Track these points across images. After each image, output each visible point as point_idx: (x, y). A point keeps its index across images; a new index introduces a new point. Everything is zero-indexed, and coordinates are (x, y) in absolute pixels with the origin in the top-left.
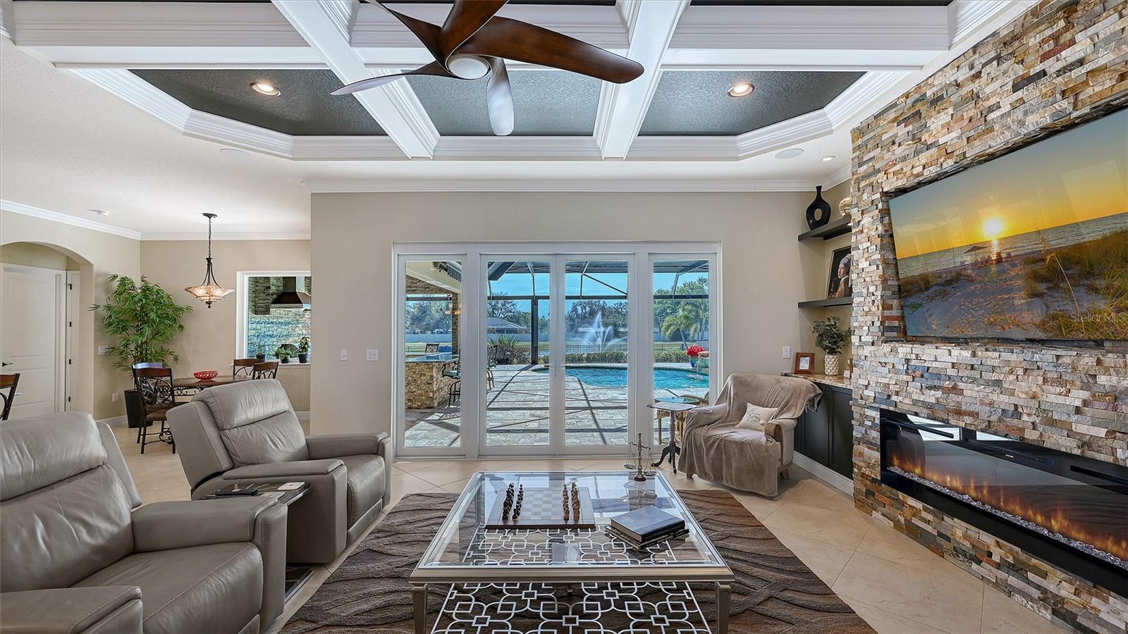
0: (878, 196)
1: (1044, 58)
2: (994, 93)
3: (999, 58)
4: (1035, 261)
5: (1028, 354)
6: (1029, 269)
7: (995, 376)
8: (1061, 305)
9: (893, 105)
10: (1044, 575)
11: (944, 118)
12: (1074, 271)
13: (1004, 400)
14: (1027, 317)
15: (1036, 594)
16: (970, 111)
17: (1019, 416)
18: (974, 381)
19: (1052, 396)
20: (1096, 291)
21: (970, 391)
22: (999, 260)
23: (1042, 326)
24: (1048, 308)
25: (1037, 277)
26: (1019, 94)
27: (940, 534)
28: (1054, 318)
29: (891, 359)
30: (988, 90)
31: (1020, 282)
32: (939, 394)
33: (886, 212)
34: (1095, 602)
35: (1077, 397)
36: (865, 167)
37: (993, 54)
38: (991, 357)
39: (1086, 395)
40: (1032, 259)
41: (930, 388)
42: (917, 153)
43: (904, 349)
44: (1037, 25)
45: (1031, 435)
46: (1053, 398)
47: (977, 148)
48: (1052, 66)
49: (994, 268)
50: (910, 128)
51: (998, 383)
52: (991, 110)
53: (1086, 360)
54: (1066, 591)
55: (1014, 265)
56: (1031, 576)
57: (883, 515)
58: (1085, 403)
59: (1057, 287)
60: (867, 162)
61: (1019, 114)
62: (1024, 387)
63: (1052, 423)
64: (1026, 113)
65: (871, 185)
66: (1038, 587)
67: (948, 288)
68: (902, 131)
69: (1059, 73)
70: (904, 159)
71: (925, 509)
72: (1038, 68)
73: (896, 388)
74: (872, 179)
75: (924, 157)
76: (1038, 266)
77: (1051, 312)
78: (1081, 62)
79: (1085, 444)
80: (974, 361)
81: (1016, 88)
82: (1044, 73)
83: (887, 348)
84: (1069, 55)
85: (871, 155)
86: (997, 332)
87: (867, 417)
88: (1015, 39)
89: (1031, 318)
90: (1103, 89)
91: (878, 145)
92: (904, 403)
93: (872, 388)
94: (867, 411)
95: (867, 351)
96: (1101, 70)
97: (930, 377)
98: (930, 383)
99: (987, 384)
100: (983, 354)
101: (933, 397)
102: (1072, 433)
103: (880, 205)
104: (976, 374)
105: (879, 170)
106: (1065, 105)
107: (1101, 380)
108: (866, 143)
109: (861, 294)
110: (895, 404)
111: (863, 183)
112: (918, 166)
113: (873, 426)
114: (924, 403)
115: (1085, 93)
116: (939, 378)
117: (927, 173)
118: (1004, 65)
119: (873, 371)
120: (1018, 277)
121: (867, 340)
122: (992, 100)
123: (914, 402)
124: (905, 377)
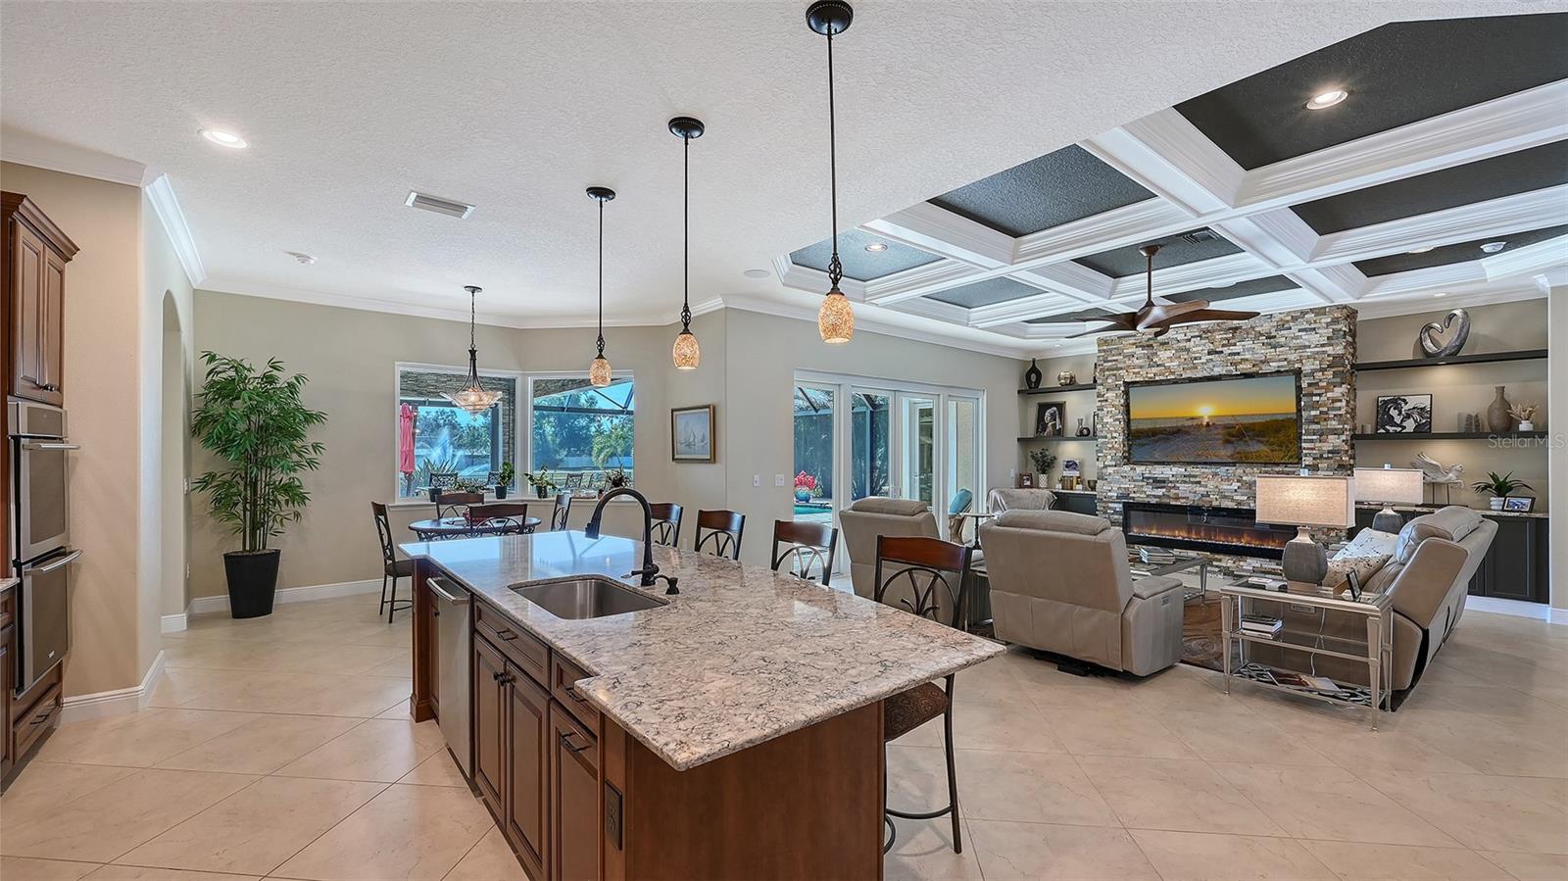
0: (1122, 382)
1: (1223, 346)
2: (1197, 352)
3: (1200, 336)
4: (1229, 428)
5: (1214, 470)
6: (1224, 431)
7: (1197, 479)
8: (1241, 447)
10: (1220, 561)
11: (1169, 354)
12: (1251, 434)
13: (1201, 490)
14: (1221, 452)
15: (1217, 570)
17: (1209, 496)
18: (1185, 482)
19: (1225, 486)
20: (1262, 442)
21: (1182, 487)
22: (1209, 425)
23: (1232, 456)
24: (1235, 448)
25: (1230, 435)
26: (1210, 357)
28: (1238, 453)
29: (1131, 473)
31: (1220, 436)
32: (1164, 490)
33: (1126, 393)
34: (1241, 563)
35: (1235, 485)
36: (1110, 364)
37: (1197, 334)
38: (1196, 471)
39: (1239, 484)
40: (1227, 427)
41: (1158, 488)
42: (1150, 366)
43: (1140, 469)
44: (1220, 330)
45: (1215, 503)
46: (1225, 487)
47: (1188, 374)
48: (1226, 350)
49: (1203, 429)
50: (1145, 352)
51: (1199, 482)
52: (1196, 359)
53: (1238, 471)
54: (1230, 564)
55: (1216, 428)
56: (1214, 563)
58: (1239, 487)
59: (1241, 440)
60: (1110, 361)
61: (1210, 365)
62: (1211, 485)
63: (1225, 497)
64: (1214, 366)
65: (1114, 375)
66: (1217, 566)
67: (1170, 436)
68: (1139, 351)
69: (1229, 355)
70: (1141, 367)
72: (1220, 349)
73: (1135, 489)
74: (1115, 372)
75: (1154, 370)
76: (1231, 430)
77: (1238, 450)
78: (1238, 354)
79: (1239, 504)
80: (1186, 473)
81: (1209, 353)
82: (1222, 352)
83: (1127, 468)
84: (1234, 349)
85: (1115, 358)
86: (1203, 459)
87: (1110, 508)
88: (1209, 331)
89: (1225, 453)
90: (1246, 367)
91: (1120, 354)
92: (1140, 497)
93: (1115, 491)
94: (1110, 505)
95: (1110, 470)
96: (1247, 360)
97: (1158, 482)
98: (1158, 485)
99: (1192, 483)
100: (1191, 470)
101: (1160, 492)
102: (1233, 500)
103: (1122, 388)
104: (1187, 479)
105: (1121, 369)
106: (1232, 368)
107: (1244, 478)
108: (1111, 350)
109: (1106, 437)
110: (1133, 498)
111: (1107, 373)
112: (1151, 373)
113: (1116, 512)
114: (1155, 496)
115: (1240, 367)
116: (1164, 482)
117: (1157, 378)
118: (1203, 341)
119: (1117, 481)
120: (1219, 434)
121: (1111, 463)
122: (1197, 355)
123: (1148, 496)
124: (1141, 484)
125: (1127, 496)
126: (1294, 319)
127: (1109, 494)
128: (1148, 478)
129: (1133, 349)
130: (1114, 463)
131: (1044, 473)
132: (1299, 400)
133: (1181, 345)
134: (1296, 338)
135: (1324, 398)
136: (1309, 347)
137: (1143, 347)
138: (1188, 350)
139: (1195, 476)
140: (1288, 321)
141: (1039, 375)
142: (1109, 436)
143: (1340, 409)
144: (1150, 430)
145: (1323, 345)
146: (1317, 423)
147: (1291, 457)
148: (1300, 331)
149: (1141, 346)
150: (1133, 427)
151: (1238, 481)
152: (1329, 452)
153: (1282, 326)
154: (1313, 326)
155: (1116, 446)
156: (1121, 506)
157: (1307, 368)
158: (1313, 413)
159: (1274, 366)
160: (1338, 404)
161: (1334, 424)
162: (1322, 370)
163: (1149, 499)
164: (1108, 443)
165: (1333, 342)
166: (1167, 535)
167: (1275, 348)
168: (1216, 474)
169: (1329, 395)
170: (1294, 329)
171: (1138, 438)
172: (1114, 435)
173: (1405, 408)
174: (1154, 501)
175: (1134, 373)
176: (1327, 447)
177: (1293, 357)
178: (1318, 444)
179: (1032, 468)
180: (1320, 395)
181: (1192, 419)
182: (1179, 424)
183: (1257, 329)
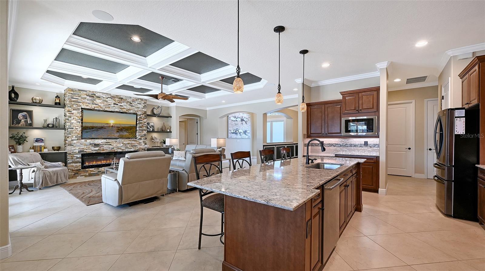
0: (81, 108)
1: (118, 103)
2: (110, 103)
5: (115, 140)
7: (110, 143)
8: (121, 133)
9: (86, 91)
11: (100, 101)
12: (124, 130)
13: (111, 147)
14: (116, 135)
16: (105, 103)
17: (114, 148)
19: (119, 145)
20: (127, 132)
21: (105, 146)
22: (112, 126)
23: (118, 136)
25: (119, 130)
26: (114, 105)
27: (98, 172)
28: (120, 135)
29: (85, 143)
30: (109, 102)
31: (116, 130)
32: (98, 148)
33: (82, 112)
35: (122, 145)
36: (75, 99)
37: (110, 97)
38: (110, 141)
39: (123, 144)
40: (118, 127)
42: (93, 104)
43: (89, 141)
45: (116, 151)
47: (107, 109)
49: (111, 128)
50: (91, 98)
51: (111, 144)
52: (109, 105)
53: (122, 140)
55: (115, 127)
57: (80, 176)
58: (123, 145)
59: (121, 131)
60: (75, 98)
61: (114, 108)
62: (115, 145)
63: (119, 148)
65: (77, 104)
67: (99, 129)
69: (120, 106)
70: (89, 104)
71: (94, 169)
72: (117, 103)
73: (87, 148)
75: (94, 106)
78: (122, 106)
80: (106, 142)
81: (114, 104)
82: (118, 104)
83: (83, 140)
84: (121, 104)
85: (77, 98)
87: (75, 157)
88: (114, 97)
89: (117, 135)
90: (124, 110)
91: (79, 97)
92: (89, 151)
93: (77, 150)
94: (75, 155)
95: (75, 142)
96: (125, 108)
97: (96, 145)
98: (96, 146)
99: (108, 145)
100: (108, 141)
101: (97, 149)
102: (121, 149)
103: (81, 110)
104: (107, 144)
105: (80, 102)
106: (121, 110)
107: (124, 142)
108: (75, 94)
109: (73, 128)
110: (86, 152)
111: (73, 103)
112: (93, 106)
113: (77, 158)
114: (95, 150)
115: (123, 110)
116: (99, 145)
117: (96, 109)
118: (112, 100)
119: (79, 146)
120: (115, 129)
121: (75, 139)
122: (109, 104)
123: (92, 150)
124: (89, 146)
125: (83, 151)
126: (136, 100)
127: (74, 151)
128: (92, 144)
129: (86, 96)
130: (77, 139)
131: (20, 144)
132: (137, 121)
133: (104, 99)
134: (137, 105)
135: (143, 122)
136: (139, 108)
137: (90, 96)
138: (107, 101)
139: (109, 143)
140: (135, 100)
141: (17, 95)
142: (74, 128)
143: (146, 124)
144: (91, 126)
145: (142, 108)
146: (141, 128)
147: (134, 136)
148: (138, 103)
149: (89, 96)
150: (84, 125)
151: (122, 143)
152: (144, 135)
153: (133, 101)
154: (140, 103)
155: (78, 132)
156: (80, 155)
157: (139, 113)
158: (141, 125)
159: (132, 111)
160: (145, 123)
161: (144, 128)
162: (142, 114)
163: (93, 152)
164: (74, 131)
165: (144, 108)
166: (99, 163)
167: (132, 106)
168: (116, 141)
169: (144, 121)
170: (136, 103)
171: (86, 129)
172: (77, 128)
173: (150, 125)
174: (94, 152)
175: (86, 105)
176: (143, 134)
177: (136, 110)
178: (141, 133)
179: (14, 143)
180: (142, 121)
181: (107, 124)
182: (103, 125)
183: (127, 100)
